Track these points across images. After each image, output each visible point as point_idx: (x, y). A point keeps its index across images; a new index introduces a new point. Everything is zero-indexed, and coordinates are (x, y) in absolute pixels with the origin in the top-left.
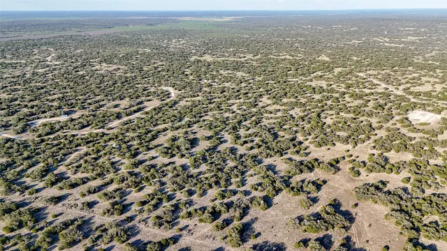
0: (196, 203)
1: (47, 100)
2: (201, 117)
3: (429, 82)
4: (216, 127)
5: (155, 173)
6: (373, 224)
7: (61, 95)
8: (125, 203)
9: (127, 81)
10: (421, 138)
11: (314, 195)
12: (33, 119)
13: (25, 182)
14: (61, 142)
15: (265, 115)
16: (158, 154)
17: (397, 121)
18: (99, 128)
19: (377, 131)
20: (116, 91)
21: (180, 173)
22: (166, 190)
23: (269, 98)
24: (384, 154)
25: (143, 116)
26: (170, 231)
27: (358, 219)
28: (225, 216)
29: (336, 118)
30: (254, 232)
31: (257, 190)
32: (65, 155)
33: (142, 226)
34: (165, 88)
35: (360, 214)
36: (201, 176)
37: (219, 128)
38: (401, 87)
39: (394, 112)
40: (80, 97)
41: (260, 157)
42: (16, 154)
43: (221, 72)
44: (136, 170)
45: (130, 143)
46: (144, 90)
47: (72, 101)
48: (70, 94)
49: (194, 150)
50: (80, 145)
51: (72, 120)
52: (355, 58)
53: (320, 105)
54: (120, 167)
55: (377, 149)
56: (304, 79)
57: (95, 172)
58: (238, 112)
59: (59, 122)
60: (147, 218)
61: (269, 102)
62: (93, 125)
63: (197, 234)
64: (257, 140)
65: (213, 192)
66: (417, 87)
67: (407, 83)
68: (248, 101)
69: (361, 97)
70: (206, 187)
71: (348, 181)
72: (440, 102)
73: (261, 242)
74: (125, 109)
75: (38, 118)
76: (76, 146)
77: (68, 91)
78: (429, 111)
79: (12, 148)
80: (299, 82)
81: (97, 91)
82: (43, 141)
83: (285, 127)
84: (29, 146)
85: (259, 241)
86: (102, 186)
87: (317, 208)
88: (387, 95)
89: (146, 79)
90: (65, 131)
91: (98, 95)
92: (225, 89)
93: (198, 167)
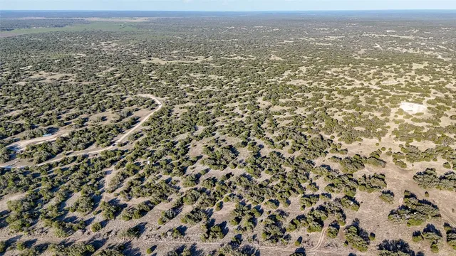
0: (289, 213)
1: (9, 118)
2: (214, 123)
3: (391, 76)
4: (240, 133)
5: (224, 187)
6: (455, 209)
7: (21, 111)
8: (216, 223)
9: (92, 90)
10: (428, 127)
11: (386, 189)
12: (10, 142)
13: (75, 218)
14: (79, 166)
15: (276, 117)
16: (206, 167)
17: (396, 113)
18: (108, 145)
19: (387, 124)
20: (88, 102)
21: (249, 184)
22: (248, 204)
23: (265, 100)
24: (410, 144)
25: (148, 128)
26: (288, 246)
27: (440, 206)
28: (327, 222)
29: (342, 114)
30: (366, 233)
31: (333, 191)
32: (97, 180)
33: (255, 245)
34: (144, 96)
35: (437, 201)
36: (270, 185)
37: (244, 134)
38: (373, 82)
39: (387, 105)
40: (50, 112)
41: (307, 159)
42: (32, 186)
43: (192, 75)
44: (199, 186)
45: (164, 158)
46: (123, 99)
47: (43, 117)
48: (32, 109)
49: (239, 158)
50: (105, 167)
51: (65, 139)
52: (306, 58)
53: (318, 103)
54: (177, 185)
55: (401, 140)
56: (281, 79)
57: (153, 195)
58: (246, 115)
59: (50, 143)
60: (254, 236)
61: (267, 103)
62: (98, 142)
63: (317, 245)
64: (290, 141)
65: (296, 199)
66: (385, 82)
67: (374, 78)
68: (245, 103)
69: (348, 93)
70: (286, 195)
71: (402, 173)
72: (414, 94)
73: (381, 242)
74: (118, 121)
75: (16, 141)
76: (102, 168)
77: (27, 105)
78: (412, 102)
79: (18, 179)
80: (280, 82)
81: (65, 103)
82: (51, 166)
83: (304, 126)
84: (38, 174)
85: (378, 240)
86: (174, 209)
87: (400, 201)
88: (368, 90)
89: (113, 87)
90: (67, 152)
91: (71, 108)
92: (212, 93)
93: (259, 175)
